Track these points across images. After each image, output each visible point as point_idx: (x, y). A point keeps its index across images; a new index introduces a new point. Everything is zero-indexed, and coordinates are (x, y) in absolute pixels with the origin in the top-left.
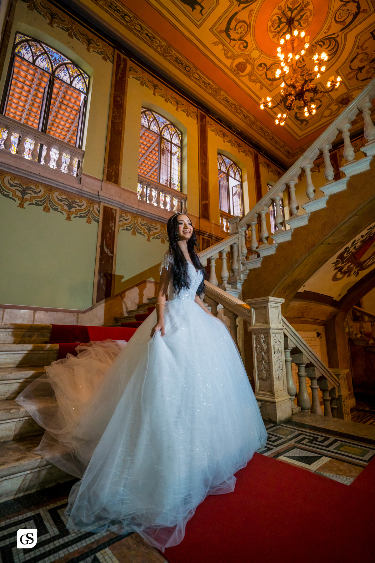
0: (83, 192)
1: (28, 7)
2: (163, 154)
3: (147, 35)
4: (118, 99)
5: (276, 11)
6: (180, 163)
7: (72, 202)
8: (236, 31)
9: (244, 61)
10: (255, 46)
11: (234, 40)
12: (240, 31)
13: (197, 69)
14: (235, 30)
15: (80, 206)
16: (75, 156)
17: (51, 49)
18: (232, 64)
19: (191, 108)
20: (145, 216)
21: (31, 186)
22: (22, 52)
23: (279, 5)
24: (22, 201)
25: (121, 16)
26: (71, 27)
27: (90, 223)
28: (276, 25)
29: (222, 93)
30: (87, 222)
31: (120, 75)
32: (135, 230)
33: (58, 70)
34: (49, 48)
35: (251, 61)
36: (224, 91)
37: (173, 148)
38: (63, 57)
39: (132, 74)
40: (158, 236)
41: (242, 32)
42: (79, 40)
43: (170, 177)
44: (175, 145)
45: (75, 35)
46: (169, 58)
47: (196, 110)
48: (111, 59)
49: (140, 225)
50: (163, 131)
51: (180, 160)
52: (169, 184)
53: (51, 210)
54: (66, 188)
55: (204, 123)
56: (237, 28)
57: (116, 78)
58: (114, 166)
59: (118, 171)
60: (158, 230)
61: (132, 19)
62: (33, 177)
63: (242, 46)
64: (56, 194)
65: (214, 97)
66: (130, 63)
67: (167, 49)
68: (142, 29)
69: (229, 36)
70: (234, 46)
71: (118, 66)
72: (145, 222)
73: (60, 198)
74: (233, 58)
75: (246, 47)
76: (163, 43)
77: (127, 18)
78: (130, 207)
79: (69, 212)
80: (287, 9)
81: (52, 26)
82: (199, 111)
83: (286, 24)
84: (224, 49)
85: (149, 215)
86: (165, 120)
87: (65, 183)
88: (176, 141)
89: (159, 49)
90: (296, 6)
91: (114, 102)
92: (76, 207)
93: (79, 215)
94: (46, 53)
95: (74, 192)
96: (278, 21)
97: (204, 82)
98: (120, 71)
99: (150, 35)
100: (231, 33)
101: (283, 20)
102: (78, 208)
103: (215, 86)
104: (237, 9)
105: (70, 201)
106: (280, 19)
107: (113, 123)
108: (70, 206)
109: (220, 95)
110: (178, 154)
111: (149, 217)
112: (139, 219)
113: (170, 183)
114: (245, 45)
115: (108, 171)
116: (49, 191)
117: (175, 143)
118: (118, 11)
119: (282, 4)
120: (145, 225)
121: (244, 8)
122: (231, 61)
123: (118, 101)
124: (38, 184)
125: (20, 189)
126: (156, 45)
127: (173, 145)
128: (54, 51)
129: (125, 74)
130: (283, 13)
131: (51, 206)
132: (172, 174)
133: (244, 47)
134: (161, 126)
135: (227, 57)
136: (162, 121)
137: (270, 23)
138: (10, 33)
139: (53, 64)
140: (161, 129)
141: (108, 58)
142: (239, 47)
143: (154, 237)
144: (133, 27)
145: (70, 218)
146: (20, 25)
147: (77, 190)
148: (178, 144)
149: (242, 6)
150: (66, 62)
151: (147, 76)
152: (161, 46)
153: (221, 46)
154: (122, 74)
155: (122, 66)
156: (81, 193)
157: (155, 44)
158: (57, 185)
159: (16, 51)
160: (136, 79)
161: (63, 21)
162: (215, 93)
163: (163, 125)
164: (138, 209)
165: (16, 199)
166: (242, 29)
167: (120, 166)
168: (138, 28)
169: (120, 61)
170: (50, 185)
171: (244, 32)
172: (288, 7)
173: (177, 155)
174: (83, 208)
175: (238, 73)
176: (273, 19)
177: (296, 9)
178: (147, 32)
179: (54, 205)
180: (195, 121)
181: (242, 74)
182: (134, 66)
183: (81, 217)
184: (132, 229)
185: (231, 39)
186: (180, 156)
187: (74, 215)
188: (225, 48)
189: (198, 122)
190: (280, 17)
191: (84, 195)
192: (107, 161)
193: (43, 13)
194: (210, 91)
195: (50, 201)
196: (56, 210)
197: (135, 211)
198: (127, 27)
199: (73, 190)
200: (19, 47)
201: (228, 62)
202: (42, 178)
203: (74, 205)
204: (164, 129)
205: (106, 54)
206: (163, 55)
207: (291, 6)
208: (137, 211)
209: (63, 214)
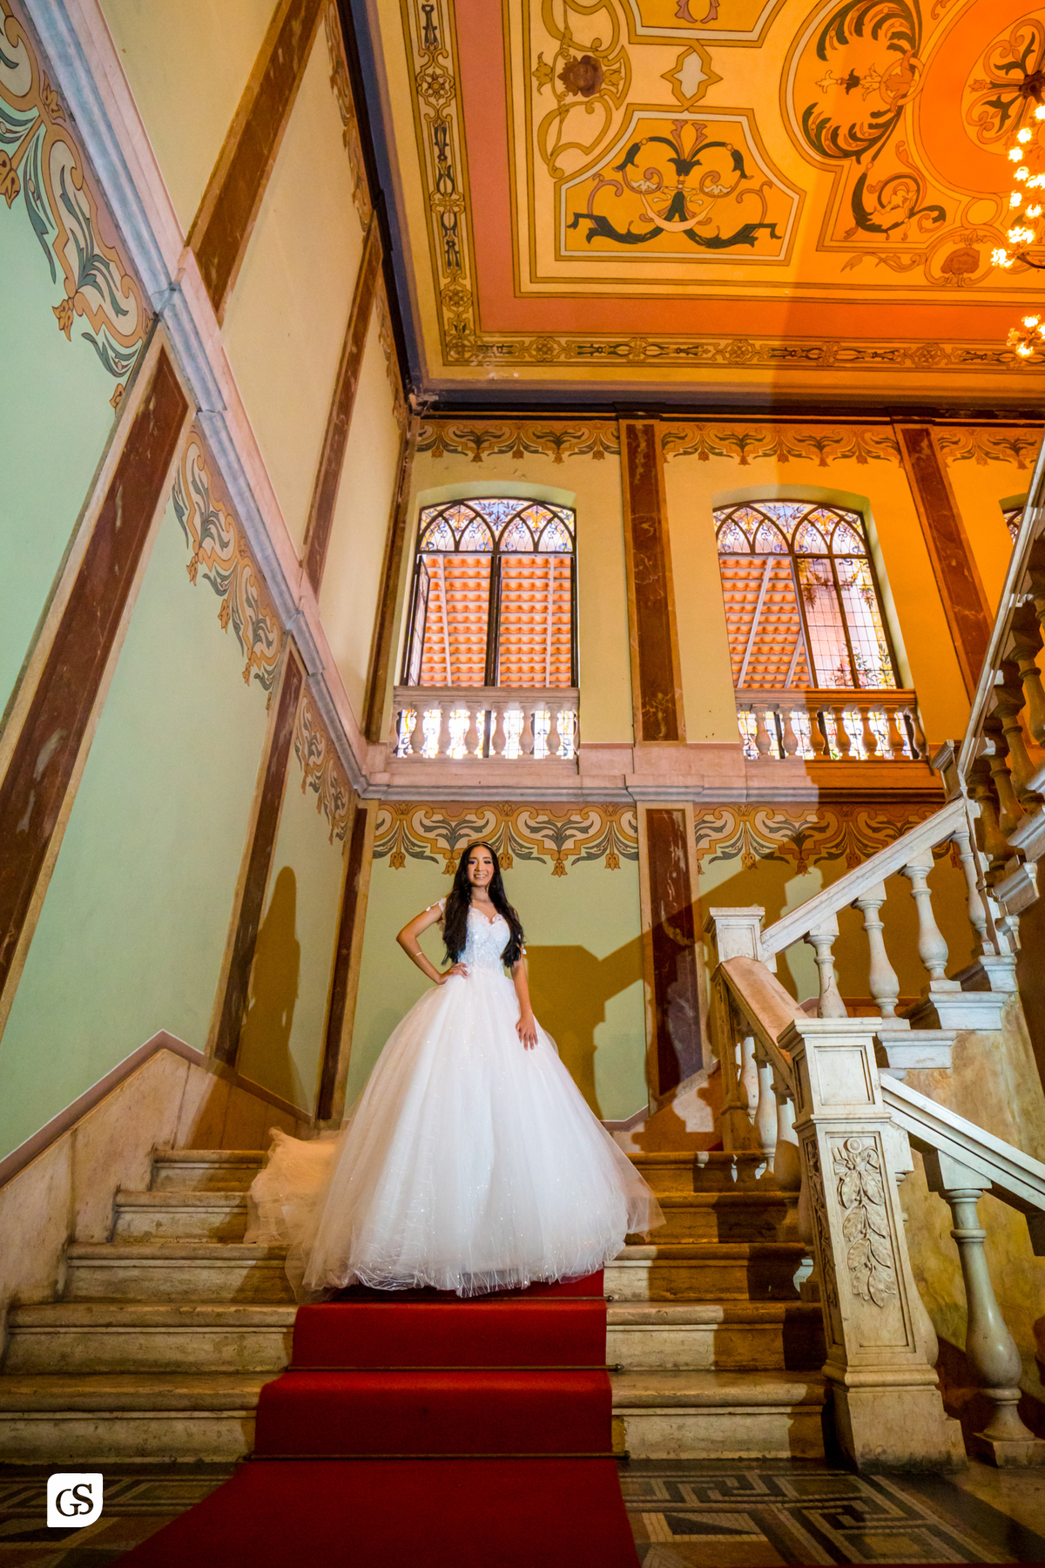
0: (585, 791)
1: (434, 455)
2: (811, 599)
3: (679, 351)
4: (645, 526)
5: (969, 97)
6: (875, 603)
7: (563, 826)
8: (888, 208)
9: (962, 245)
10: (965, 200)
11: (896, 225)
12: (897, 200)
13: (838, 339)
14: (883, 206)
15: (585, 830)
16: (560, 708)
17: (486, 502)
18: (927, 274)
19: (868, 436)
20: (776, 799)
21: (468, 818)
22: (433, 541)
23: (970, 81)
24: (452, 858)
25: (609, 353)
26: (518, 437)
27: (617, 866)
28: (997, 121)
29: (948, 348)
30: (609, 865)
31: (640, 470)
32: (752, 851)
33: (506, 535)
34: (483, 502)
35: (981, 233)
36: (950, 340)
37: (839, 568)
38: (512, 502)
39: (672, 450)
40: (833, 851)
41: (905, 199)
42: (536, 452)
43: (851, 655)
44: (845, 557)
45: (526, 448)
46: (755, 361)
47: (887, 431)
48: (614, 445)
49: (765, 832)
50: (798, 536)
51: (872, 594)
52: (848, 676)
53: (516, 859)
54: (543, 795)
55: (927, 451)
56: (884, 201)
57: (631, 483)
58: (660, 696)
59: (674, 704)
60: (830, 832)
61: (632, 344)
62: (466, 794)
63: (928, 224)
64: (525, 816)
65: (929, 369)
66: (661, 428)
67: (740, 348)
68: (662, 348)
69: (876, 229)
70: (905, 238)
71: (633, 452)
72: (780, 818)
73: (532, 823)
74: (923, 258)
75: (942, 216)
76: (723, 343)
77: (622, 350)
78: (722, 792)
79: (559, 852)
80: (1002, 73)
81: (481, 460)
82: (899, 427)
83: (1025, 98)
84: (881, 260)
85: (786, 795)
86: (796, 505)
87: (538, 785)
88: (846, 543)
89: (720, 359)
90: (1022, 49)
91: (635, 538)
92: (574, 836)
93: (583, 854)
94: (478, 514)
95: (564, 799)
96: (991, 110)
97: (875, 355)
98: (640, 460)
99: (682, 347)
100: (876, 219)
101: (1006, 98)
102: (580, 836)
103: (914, 346)
104: (858, 171)
105: (559, 825)
106: (997, 104)
107: (639, 589)
108: (559, 838)
109: (948, 357)
110: (864, 577)
111: (790, 799)
112: (761, 816)
113: (854, 672)
114: (935, 214)
115: (644, 715)
116: (507, 815)
117: (845, 552)
118: (599, 350)
119: (979, 73)
120: (779, 829)
121: (874, 158)
122: (921, 267)
123: (647, 531)
124: (480, 807)
125: (444, 832)
126: (710, 355)
127: (837, 561)
128: (492, 501)
129: (654, 458)
130: (994, 86)
131: (514, 850)
132: (854, 644)
133: (935, 220)
134: (787, 525)
135: (902, 268)
136: (789, 512)
137: (972, 131)
138: (404, 522)
139: (494, 528)
140: (789, 537)
141: (607, 448)
142: (921, 228)
143: (818, 856)
144: (642, 356)
145: (563, 868)
146: (422, 494)
147: (571, 791)
148: (855, 552)
149: (866, 157)
150: (518, 509)
151: (713, 431)
152: (719, 352)
153: (870, 261)
154: (644, 465)
155: (643, 445)
156: (583, 795)
157: (705, 356)
158: (522, 795)
159: (423, 544)
160: (685, 453)
161: (499, 437)
162: (926, 358)
163: (793, 523)
164: (747, 788)
165: (439, 857)
166: (901, 193)
167: (677, 689)
168: (653, 351)
169: (636, 437)
170: (507, 802)
171: (912, 195)
172: (999, 68)
173: (859, 581)
174: (592, 832)
175: (963, 280)
176: (975, 115)
177: (1029, 51)
178: (676, 347)
179: (522, 846)
180: (895, 461)
181: (974, 276)
182: (674, 427)
183: (590, 857)
184: (740, 850)
185: (886, 231)
186: (869, 582)
187: (572, 858)
188: (883, 256)
189: (902, 460)
190: (994, 98)
191: (590, 799)
192: (638, 692)
193: (460, 449)
194: (908, 363)
195: (511, 838)
196: (527, 857)
197: (741, 796)
198: (631, 364)
199: (560, 795)
200: (427, 534)
201: (916, 276)
202: (486, 791)
203: (568, 832)
204: (800, 530)
205: (602, 444)
206: (737, 363)
207: (1010, 59)
208: (748, 795)
209: (545, 862)
